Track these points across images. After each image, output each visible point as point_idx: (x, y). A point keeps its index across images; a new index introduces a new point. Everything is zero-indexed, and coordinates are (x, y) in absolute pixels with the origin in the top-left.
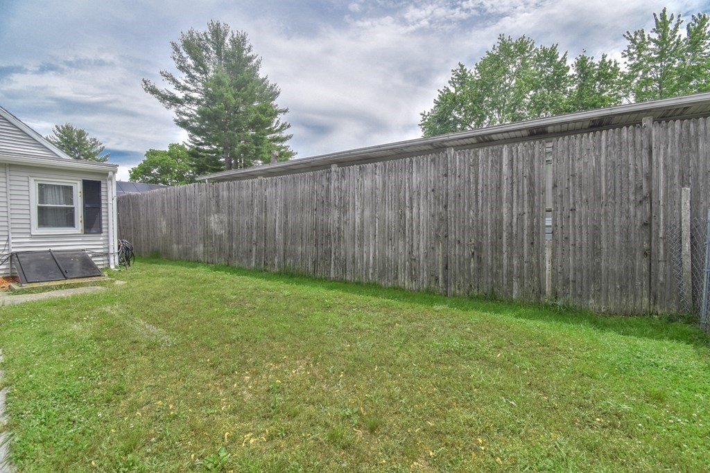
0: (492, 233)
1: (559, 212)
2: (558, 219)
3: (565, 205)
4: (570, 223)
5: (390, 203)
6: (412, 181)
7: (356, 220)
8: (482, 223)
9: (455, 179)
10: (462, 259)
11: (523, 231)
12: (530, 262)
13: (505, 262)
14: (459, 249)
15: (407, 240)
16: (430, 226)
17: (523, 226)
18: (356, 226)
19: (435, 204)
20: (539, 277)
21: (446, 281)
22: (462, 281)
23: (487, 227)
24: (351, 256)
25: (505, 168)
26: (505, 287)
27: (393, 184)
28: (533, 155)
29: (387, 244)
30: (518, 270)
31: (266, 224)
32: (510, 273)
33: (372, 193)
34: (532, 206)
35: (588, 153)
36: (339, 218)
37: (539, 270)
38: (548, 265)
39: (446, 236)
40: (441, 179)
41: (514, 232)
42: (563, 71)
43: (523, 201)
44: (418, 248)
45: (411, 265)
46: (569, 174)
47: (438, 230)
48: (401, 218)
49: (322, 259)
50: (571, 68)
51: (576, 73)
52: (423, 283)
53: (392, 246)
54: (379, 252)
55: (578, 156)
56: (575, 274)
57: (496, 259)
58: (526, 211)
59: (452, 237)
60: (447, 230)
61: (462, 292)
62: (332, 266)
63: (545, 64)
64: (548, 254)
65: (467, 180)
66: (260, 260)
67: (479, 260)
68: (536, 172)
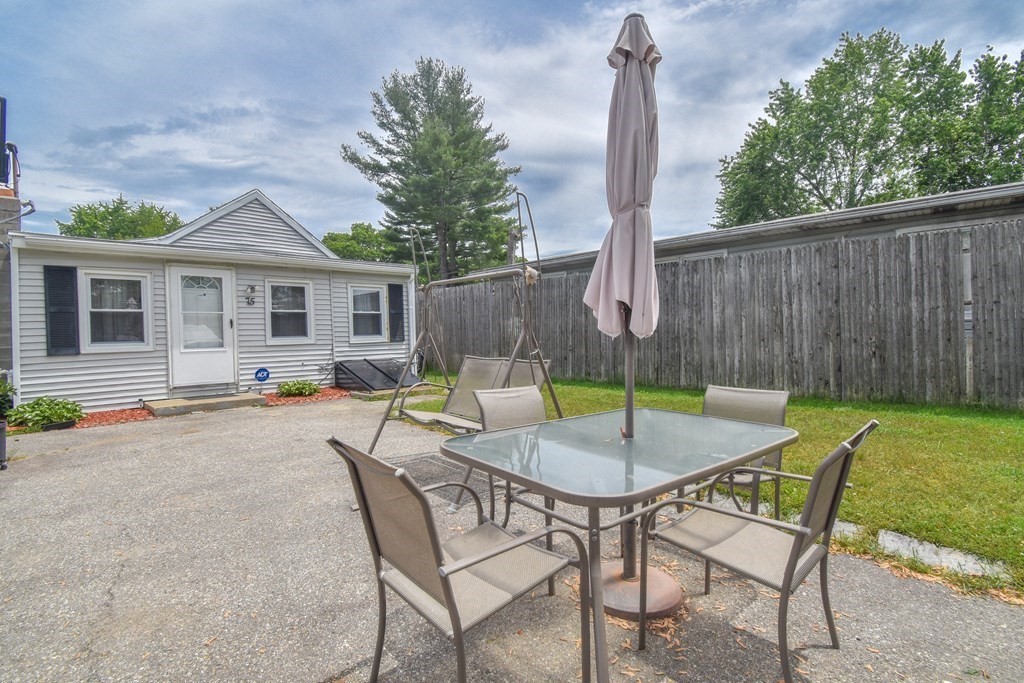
0: (898, 330)
1: (980, 305)
2: (980, 312)
3: (987, 297)
4: (994, 317)
5: (761, 299)
6: (790, 274)
7: (715, 320)
8: (885, 319)
9: (848, 272)
10: (860, 359)
11: (937, 325)
12: (946, 361)
13: (916, 361)
14: (856, 348)
15: (786, 340)
16: (816, 324)
17: (937, 321)
18: (715, 325)
19: (821, 299)
20: (958, 376)
21: (839, 385)
22: (860, 384)
23: (891, 323)
24: (707, 361)
25: (912, 258)
26: (916, 389)
27: (765, 278)
28: (947, 244)
29: (757, 348)
30: (932, 369)
31: (586, 327)
32: (922, 373)
33: (736, 288)
34: (947, 298)
35: (1013, 242)
36: (691, 318)
37: (958, 368)
38: (969, 363)
39: (838, 335)
40: (829, 270)
41: (926, 328)
42: (954, 81)
43: (936, 294)
44: (801, 349)
45: (791, 368)
46: (990, 263)
47: (828, 327)
48: (777, 316)
49: (667, 365)
50: (969, 75)
51: (976, 83)
52: (808, 388)
53: (765, 347)
54: (747, 354)
55: (1001, 245)
56: (1001, 371)
57: (904, 357)
58: (940, 304)
59: (845, 335)
60: (839, 327)
61: (861, 395)
62: (683, 372)
63: (924, 72)
64: (969, 351)
65: (864, 272)
66: (580, 370)
67: (883, 359)
68: (951, 262)
